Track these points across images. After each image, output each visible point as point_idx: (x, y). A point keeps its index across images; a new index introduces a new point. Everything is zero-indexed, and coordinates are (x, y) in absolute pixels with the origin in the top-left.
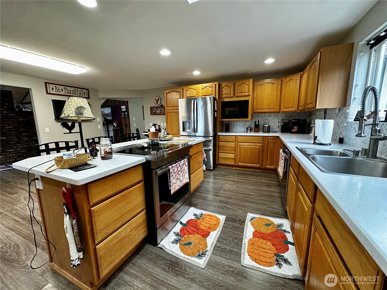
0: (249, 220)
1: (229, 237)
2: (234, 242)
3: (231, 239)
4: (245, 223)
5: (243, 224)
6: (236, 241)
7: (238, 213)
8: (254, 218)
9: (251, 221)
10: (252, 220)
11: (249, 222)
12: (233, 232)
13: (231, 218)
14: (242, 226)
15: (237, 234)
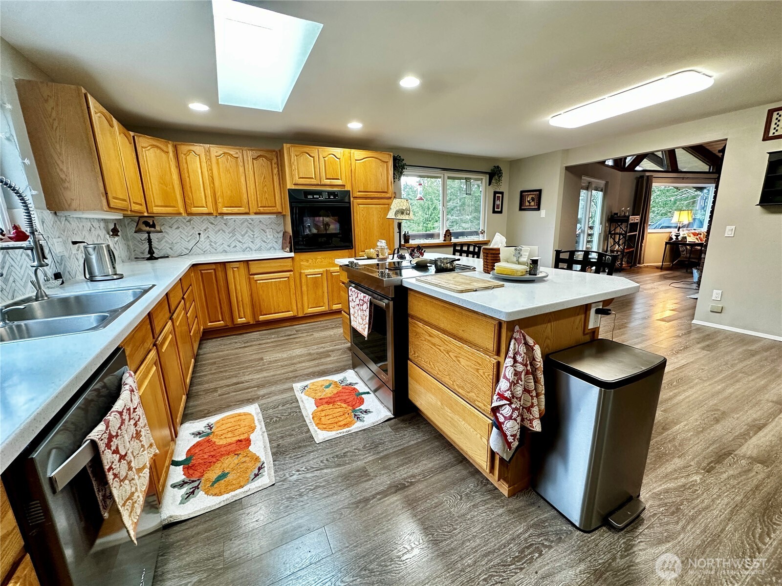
0: (265, 465)
1: (287, 419)
2: (277, 417)
3: (283, 417)
4: (273, 454)
5: (275, 450)
6: (275, 419)
7: (297, 467)
8: (256, 475)
9: (259, 465)
10: (259, 469)
11: (263, 459)
12: (286, 427)
13: (305, 446)
14: (275, 445)
15: (276, 428)
